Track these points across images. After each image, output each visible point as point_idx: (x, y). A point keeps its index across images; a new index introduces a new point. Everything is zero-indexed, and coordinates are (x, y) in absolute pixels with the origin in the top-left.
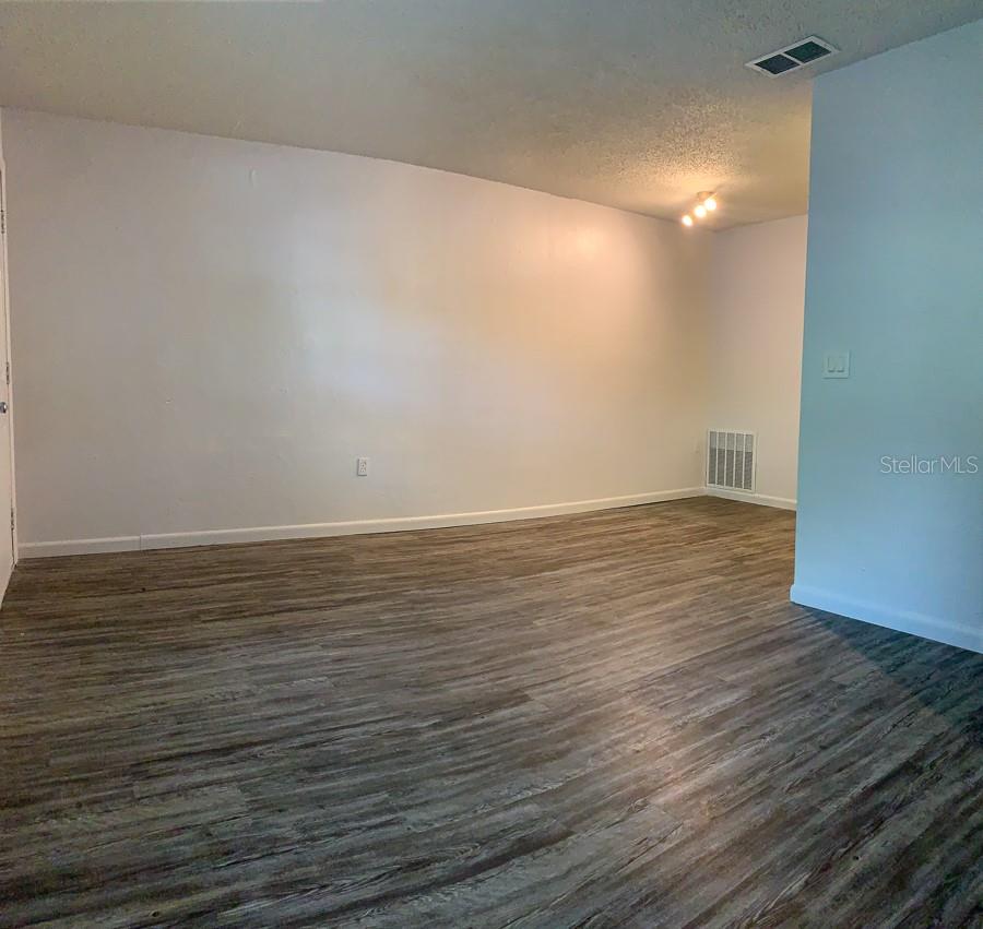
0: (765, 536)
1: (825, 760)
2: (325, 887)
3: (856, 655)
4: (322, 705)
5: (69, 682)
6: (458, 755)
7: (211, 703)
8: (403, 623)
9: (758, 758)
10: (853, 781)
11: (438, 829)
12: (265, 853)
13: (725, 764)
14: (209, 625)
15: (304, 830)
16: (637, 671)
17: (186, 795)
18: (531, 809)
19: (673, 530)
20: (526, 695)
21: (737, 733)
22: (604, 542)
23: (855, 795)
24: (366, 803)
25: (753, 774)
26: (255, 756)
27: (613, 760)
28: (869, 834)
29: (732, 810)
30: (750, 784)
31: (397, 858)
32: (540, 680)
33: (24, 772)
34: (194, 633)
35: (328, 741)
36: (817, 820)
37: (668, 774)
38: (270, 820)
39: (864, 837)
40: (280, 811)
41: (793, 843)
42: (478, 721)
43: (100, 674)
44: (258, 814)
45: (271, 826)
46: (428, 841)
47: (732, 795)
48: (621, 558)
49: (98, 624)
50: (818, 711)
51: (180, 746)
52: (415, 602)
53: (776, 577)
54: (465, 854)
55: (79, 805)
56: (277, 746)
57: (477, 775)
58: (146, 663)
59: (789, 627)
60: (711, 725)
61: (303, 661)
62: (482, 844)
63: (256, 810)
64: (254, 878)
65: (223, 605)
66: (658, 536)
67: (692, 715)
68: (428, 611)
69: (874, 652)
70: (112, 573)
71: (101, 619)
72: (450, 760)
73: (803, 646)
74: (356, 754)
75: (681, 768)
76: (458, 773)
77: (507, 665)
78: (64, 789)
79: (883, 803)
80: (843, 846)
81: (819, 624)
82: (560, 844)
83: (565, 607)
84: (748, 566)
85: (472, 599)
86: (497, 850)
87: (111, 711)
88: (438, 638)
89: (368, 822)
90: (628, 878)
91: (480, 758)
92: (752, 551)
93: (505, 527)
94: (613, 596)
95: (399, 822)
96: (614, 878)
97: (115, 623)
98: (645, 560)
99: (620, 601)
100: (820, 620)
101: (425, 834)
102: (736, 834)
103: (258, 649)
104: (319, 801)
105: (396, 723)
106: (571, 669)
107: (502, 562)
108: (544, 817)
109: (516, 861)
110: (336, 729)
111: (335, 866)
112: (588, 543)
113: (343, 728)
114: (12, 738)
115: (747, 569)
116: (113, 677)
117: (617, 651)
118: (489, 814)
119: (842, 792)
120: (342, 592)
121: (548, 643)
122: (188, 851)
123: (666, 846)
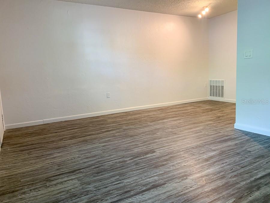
0: (228, 110)
1: (243, 171)
2: (103, 200)
3: (255, 143)
4: (100, 157)
5: (25, 160)
6: (137, 166)
7: (68, 161)
8: (122, 135)
9: (221, 169)
10: (251, 177)
11: (132, 183)
12: (85, 194)
13: (211, 170)
14: (66, 141)
15: (96, 188)
16: (186, 146)
17: (62, 184)
18: (156, 178)
19: (198, 109)
20: (155, 151)
21: (215, 162)
22: (177, 113)
23: (252, 180)
24: (113, 179)
25: (219, 173)
26: (81, 172)
27: (178, 167)
28: (255, 191)
29: (212, 182)
30: (218, 175)
31: (122, 191)
32: (158, 147)
33: (13, 184)
34: (62, 143)
35: (102, 166)
36: (238, 186)
37: (194, 171)
38: (87, 187)
39: (254, 191)
40: (89, 184)
41: (230, 191)
42: (142, 157)
43: (34, 157)
44: (83, 186)
45: (87, 188)
46: (129, 186)
47: (213, 178)
48: (181, 117)
49: (32, 144)
50: (241, 158)
51: (59, 172)
52: (125, 130)
53: (230, 122)
54: (139, 189)
55: (31, 190)
56: (87, 169)
57: (142, 170)
58: (48, 153)
59: (233, 135)
60: (207, 160)
61: (94, 147)
62: (144, 186)
63: (83, 185)
64: (83, 201)
65: (69, 136)
66: (193, 111)
67: (201, 157)
68: (128, 132)
69: (262, 142)
70: (36, 131)
71: (33, 143)
72: (135, 167)
73: (238, 140)
74: (110, 168)
75: (197, 170)
76: (137, 170)
77: (149, 144)
78: (26, 187)
79: (261, 183)
80: (247, 193)
81: (243, 134)
82: (163, 186)
83: (165, 129)
84: (221, 119)
85: (141, 128)
86: (147, 187)
87: (38, 166)
88: (132, 138)
89: (114, 184)
90: (181, 195)
91: (143, 166)
92: (222, 115)
93: (149, 110)
94: (179, 127)
95: (122, 183)
96: (177, 195)
97: (38, 143)
98: (189, 118)
99: (181, 128)
100: (244, 133)
101: (129, 185)
102: (213, 187)
103: (80, 146)
104: (100, 180)
105: (121, 160)
106: (167, 144)
107: (148, 119)
108: (159, 180)
109: (152, 190)
110: (104, 163)
111: (105, 195)
112: (173, 113)
113: (106, 162)
114: (9, 176)
115: (221, 120)
116: (38, 157)
117: (179, 141)
118: (146, 179)
119: (247, 179)
120: (104, 129)
121: (161, 138)
122: (64, 197)
123: (192, 189)
